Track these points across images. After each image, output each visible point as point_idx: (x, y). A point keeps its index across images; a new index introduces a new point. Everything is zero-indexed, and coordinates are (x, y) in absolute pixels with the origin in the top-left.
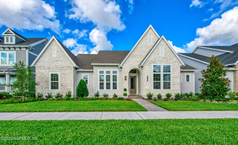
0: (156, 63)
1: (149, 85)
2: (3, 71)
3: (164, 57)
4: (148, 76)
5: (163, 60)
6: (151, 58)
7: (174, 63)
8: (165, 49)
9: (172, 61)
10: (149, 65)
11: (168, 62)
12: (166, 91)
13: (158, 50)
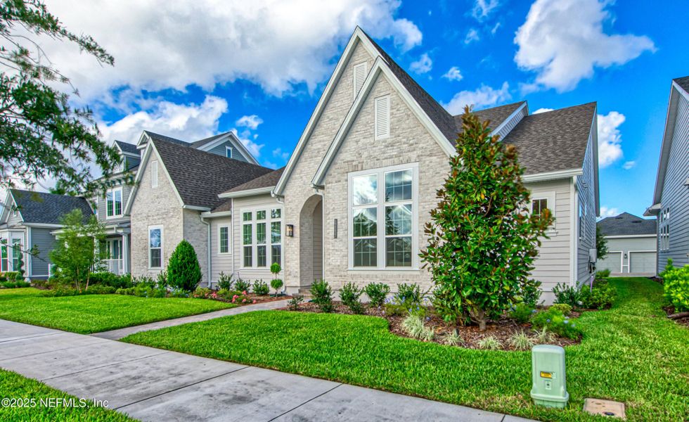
0: (362, 169)
1: (341, 250)
2: (113, 229)
3: (389, 141)
4: (336, 220)
5: (386, 155)
6: (346, 152)
7: (424, 158)
8: (392, 108)
9: (419, 152)
10: (340, 181)
11: (401, 158)
12: (395, 273)
13: (370, 117)
